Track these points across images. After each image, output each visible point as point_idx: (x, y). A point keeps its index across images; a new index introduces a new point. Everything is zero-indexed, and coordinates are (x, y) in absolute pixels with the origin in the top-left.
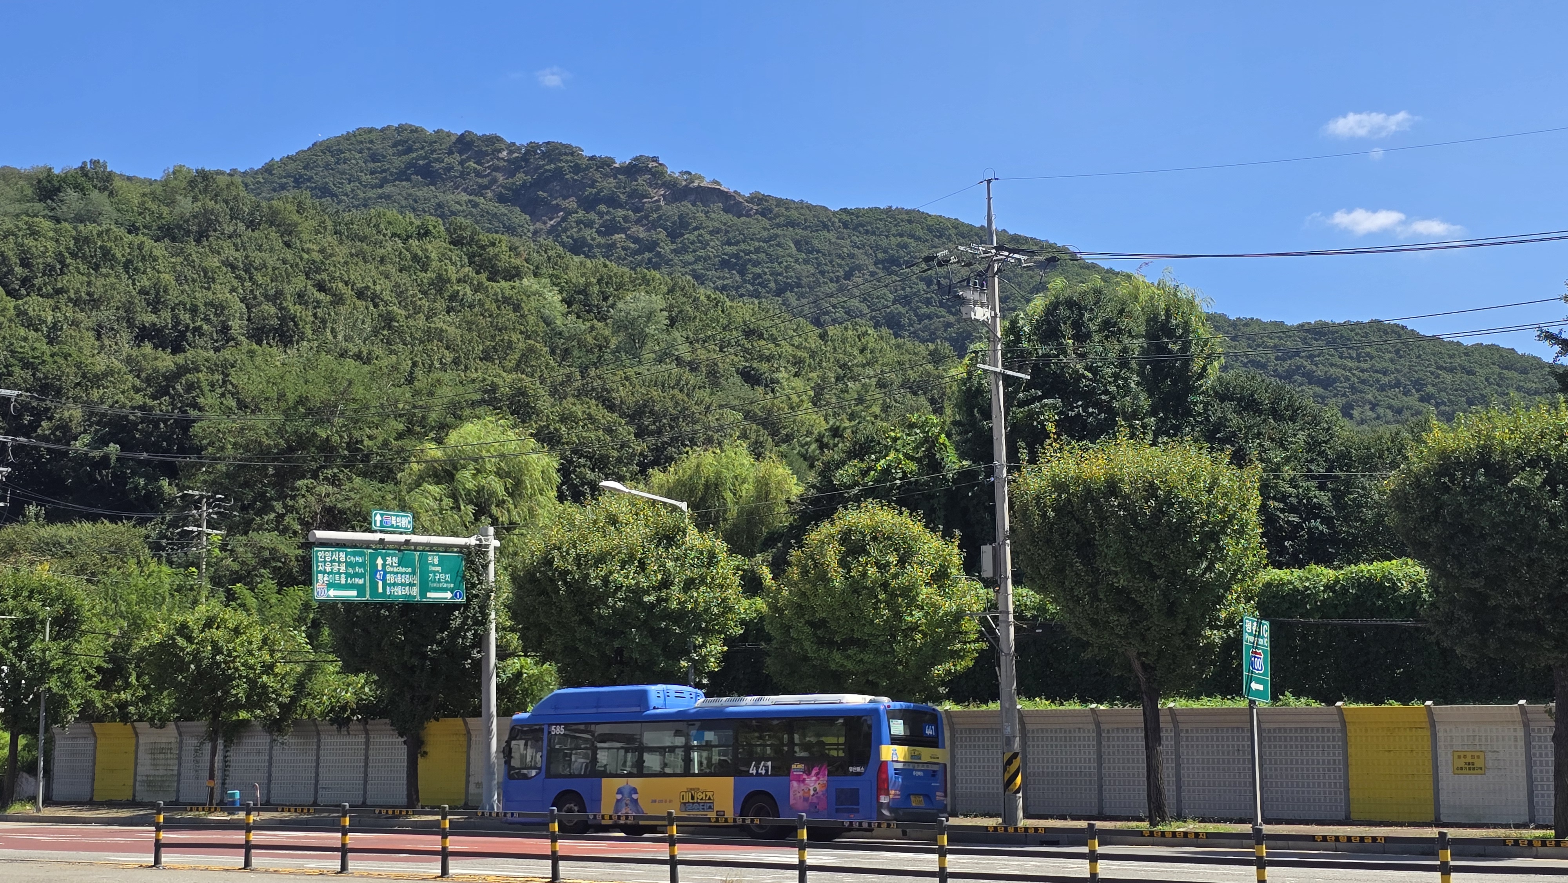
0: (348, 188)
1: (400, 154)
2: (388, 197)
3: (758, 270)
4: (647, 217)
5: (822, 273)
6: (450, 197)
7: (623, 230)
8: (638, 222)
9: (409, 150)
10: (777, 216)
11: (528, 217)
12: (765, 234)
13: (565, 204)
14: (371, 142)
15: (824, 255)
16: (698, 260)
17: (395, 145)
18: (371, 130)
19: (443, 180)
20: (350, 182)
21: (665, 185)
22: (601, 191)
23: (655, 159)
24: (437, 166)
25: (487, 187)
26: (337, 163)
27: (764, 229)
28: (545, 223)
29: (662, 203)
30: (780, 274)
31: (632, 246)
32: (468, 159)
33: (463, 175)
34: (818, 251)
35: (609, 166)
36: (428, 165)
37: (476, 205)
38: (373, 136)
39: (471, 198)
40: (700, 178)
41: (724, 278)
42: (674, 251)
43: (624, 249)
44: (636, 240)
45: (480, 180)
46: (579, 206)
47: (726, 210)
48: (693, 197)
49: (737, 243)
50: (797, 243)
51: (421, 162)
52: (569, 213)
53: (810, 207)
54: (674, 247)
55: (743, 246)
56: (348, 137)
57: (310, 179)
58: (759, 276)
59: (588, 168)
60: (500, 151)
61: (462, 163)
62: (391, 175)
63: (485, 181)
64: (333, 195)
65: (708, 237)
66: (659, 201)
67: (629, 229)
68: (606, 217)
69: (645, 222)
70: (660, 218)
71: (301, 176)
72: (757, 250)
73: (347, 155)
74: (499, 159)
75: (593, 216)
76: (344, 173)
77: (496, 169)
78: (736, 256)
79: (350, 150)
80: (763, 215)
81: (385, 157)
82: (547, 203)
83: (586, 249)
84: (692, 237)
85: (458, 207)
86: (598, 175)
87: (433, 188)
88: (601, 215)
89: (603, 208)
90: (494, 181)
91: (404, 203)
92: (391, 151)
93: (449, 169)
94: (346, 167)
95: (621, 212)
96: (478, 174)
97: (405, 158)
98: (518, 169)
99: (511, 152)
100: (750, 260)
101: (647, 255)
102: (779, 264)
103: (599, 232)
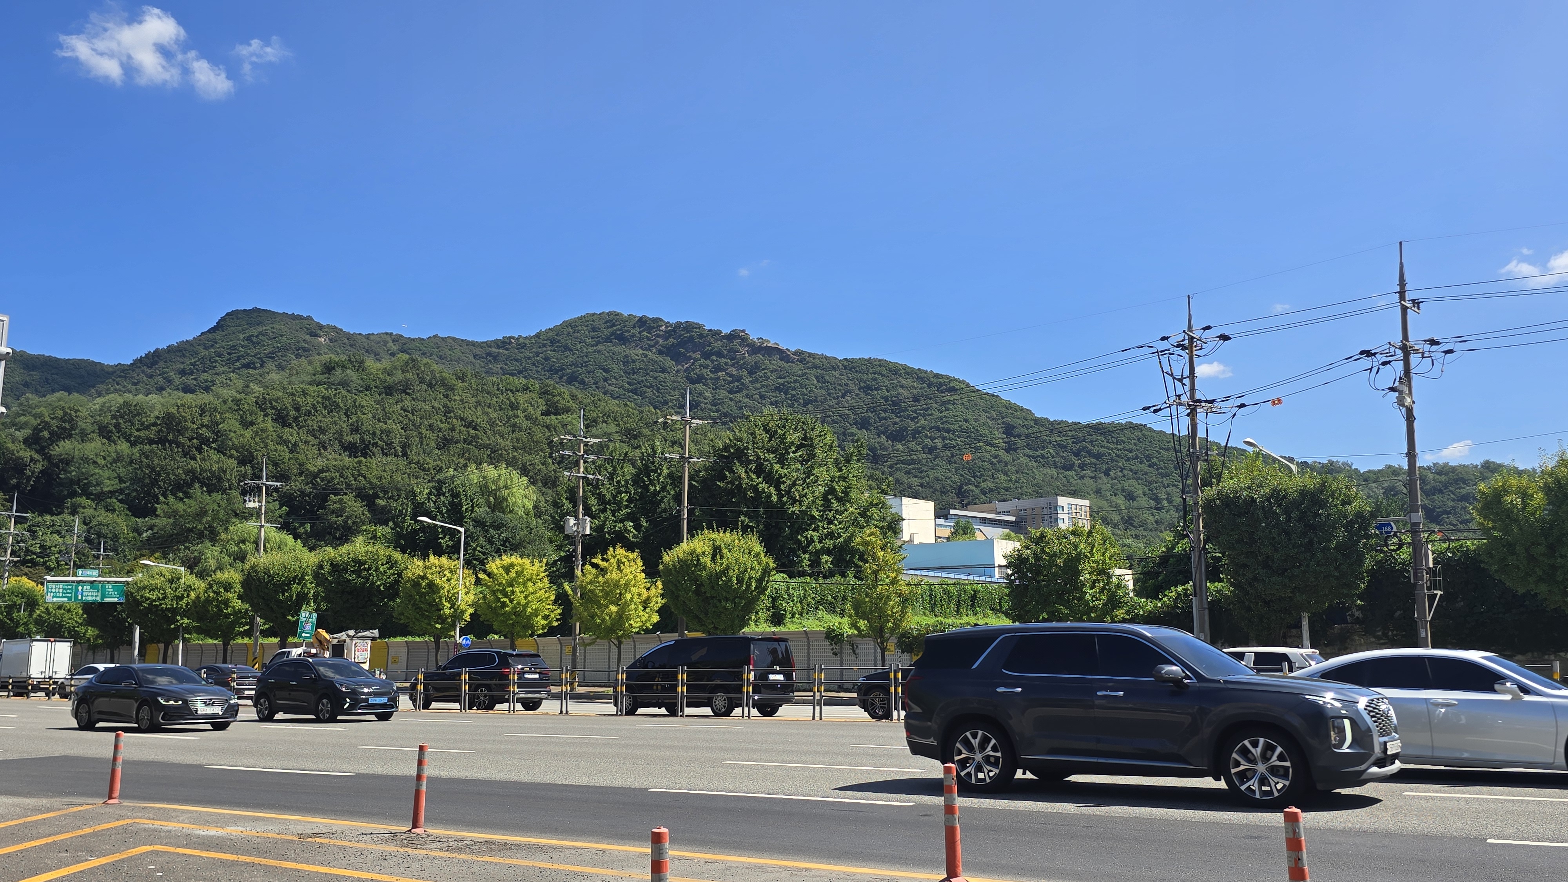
0: (579, 346)
1: (608, 327)
2: (599, 352)
3: (794, 392)
4: (737, 363)
5: (829, 394)
6: (632, 352)
7: (724, 370)
8: (733, 365)
9: (614, 325)
10: (808, 362)
11: (674, 363)
12: (800, 372)
13: (694, 356)
14: (593, 321)
15: (831, 384)
16: (763, 386)
17: (606, 323)
18: (594, 314)
19: (630, 342)
20: (580, 343)
21: (748, 345)
22: (713, 348)
23: (743, 331)
24: (627, 334)
25: (653, 346)
26: (574, 332)
27: (801, 370)
28: (683, 366)
29: (747, 355)
30: (806, 395)
31: (729, 379)
32: (643, 331)
33: (640, 340)
34: (828, 382)
35: (719, 335)
36: (622, 334)
37: (646, 356)
38: (594, 318)
39: (645, 352)
40: (768, 341)
41: (776, 397)
42: (750, 382)
43: (724, 380)
44: (731, 376)
45: (649, 342)
46: (701, 357)
47: (781, 359)
48: (763, 352)
49: (784, 378)
50: (817, 377)
51: (618, 332)
52: (696, 360)
53: (826, 358)
54: (751, 379)
55: (787, 379)
56: (580, 318)
57: (558, 342)
58: (794, 396)
59: (707, 336)
60: (661, 326)
61: (640, 333)
62: (602, 339)
63: (652, 343)
64: (571, 350)
65: (769, 374)
66: (744, 354)
67: (728, 369)
68: (715, 363)
69: (736, 366)
70: (744, 363)
71: (554, 340)
72: (795, 381)
73: (580, 328)
74: (660, 330)
75: (708, 362)
76: (577, 338)
77: (658, 336)
78: (783, 384)
79: (581, 325)
80: (801, 362)
81: (600, 329)
82: (685, 355)
83: (704, 381)
84: (761, 374)
85: (637, 357)
86: (712, 340)
87: (624, 347)
88: (712, 361)
89: (714, 358)
90: (657, 342)
91: (607, 355)
92: (603, 326)
93: (633, 336)
94: (578, 334)
95: (724, 360)
96: (649, 339)
97: (610, 330)
98: (670, 336)
99: (666, 327)
100: (790, 387)
101: (736, 384)
102: (806, 389)
103: (711, 371)
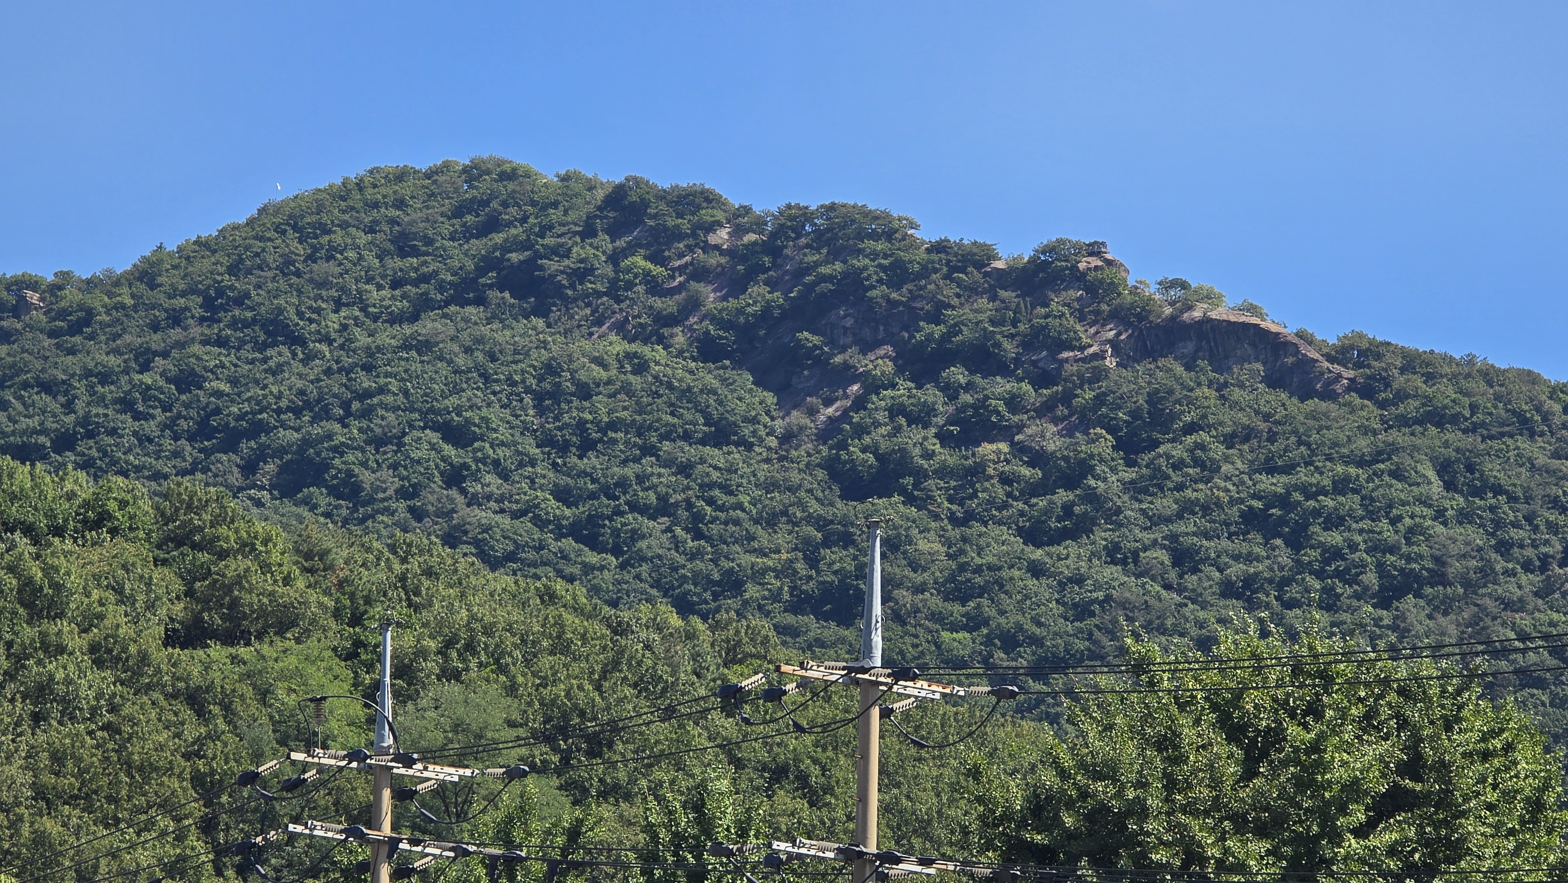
0: (333, 322)
1: (467, 233)
2: (424, 346)
3: (1335, 538)
4: (1067, 398)
5: (1504, 546)
6: (581, 345)
7: (1006, 432)
8: (1045, 410)
9: (492, 225)
10: (1401, 396)
11: (770, 398)
12: (1363, 444)
13: (865, 363)
14: (400, 204)
15: (1513, 498)
16: (1186, 509)
17: (458, 212)
18: (401, 176)
19: (567, 302)
20: (338, 305)
21: (1119, 316)
22: (954, 330)
23: (1095, 250)
24: (552, 265)
25: (673, 320)
26: (311, 258)
27: (1365, 431)
28: (812, 412)
29: (1110, 362)
30: (1392, 549)
31: (1026, 471)
32: (630, 250)
33: (614, 291)
34: (1498, 490)
35: (980, 265)
36: (531, 264)
37: (641, 368)
38: (405, 190)
39: (634, 347)
40: (1209, 297)
41: (1250, 558)
42: (1130, 487)
43: (1005, 480)
44: (1037, 458)
45: (658, 303)
46: (900, 370)
47: (1274, 382)
48: (1189, 347)
49: (1289, 469)
50: (1444, 468)
51: (515, 257)
52: (873, 386)
53: (1489, 375)
54: (1130, 474)
55: (1302, 475)
56: (342, 193)
57: (239, 301)
58: (1340, 553)
59: (926, 271)
60: (712, 227)
61: (614, 259)
62: (441, 288)
63: (668, 305)
64: (295, 340)
65: (1218, 450)
66: (1100, 356)
67: (1020, 428)
68: (967, 398)
69: (1061, 410)
70: (1100, 399)
71: (220, 293)
72: (1341, 486)
73: (338, 237)
74: (707, 248)
75: (931, 395)
76: (324, 284)
77: (699, 274)
79: (344, 225)
80: (1367, 392)
81: (429, 242)
82: (821, 362)
83: (908, 481)
84: (1178, 452)
85: (598, 372)
86: (949, 291)
87: (540, 323)
88: (951, 392)
89: (958, 374)
90: (693, 304)
91: (461, 361)
92: (446, 228)
93: (583, 273)
94: (332, 268)
95: (1002, 386)
96: (655, 288)
97: (478, 246)
98: (750, 276)
99: (738, 231)
100: (1317, 513)
101: (1063, 496)
102: (1394, 521)
103: (943, 437)
